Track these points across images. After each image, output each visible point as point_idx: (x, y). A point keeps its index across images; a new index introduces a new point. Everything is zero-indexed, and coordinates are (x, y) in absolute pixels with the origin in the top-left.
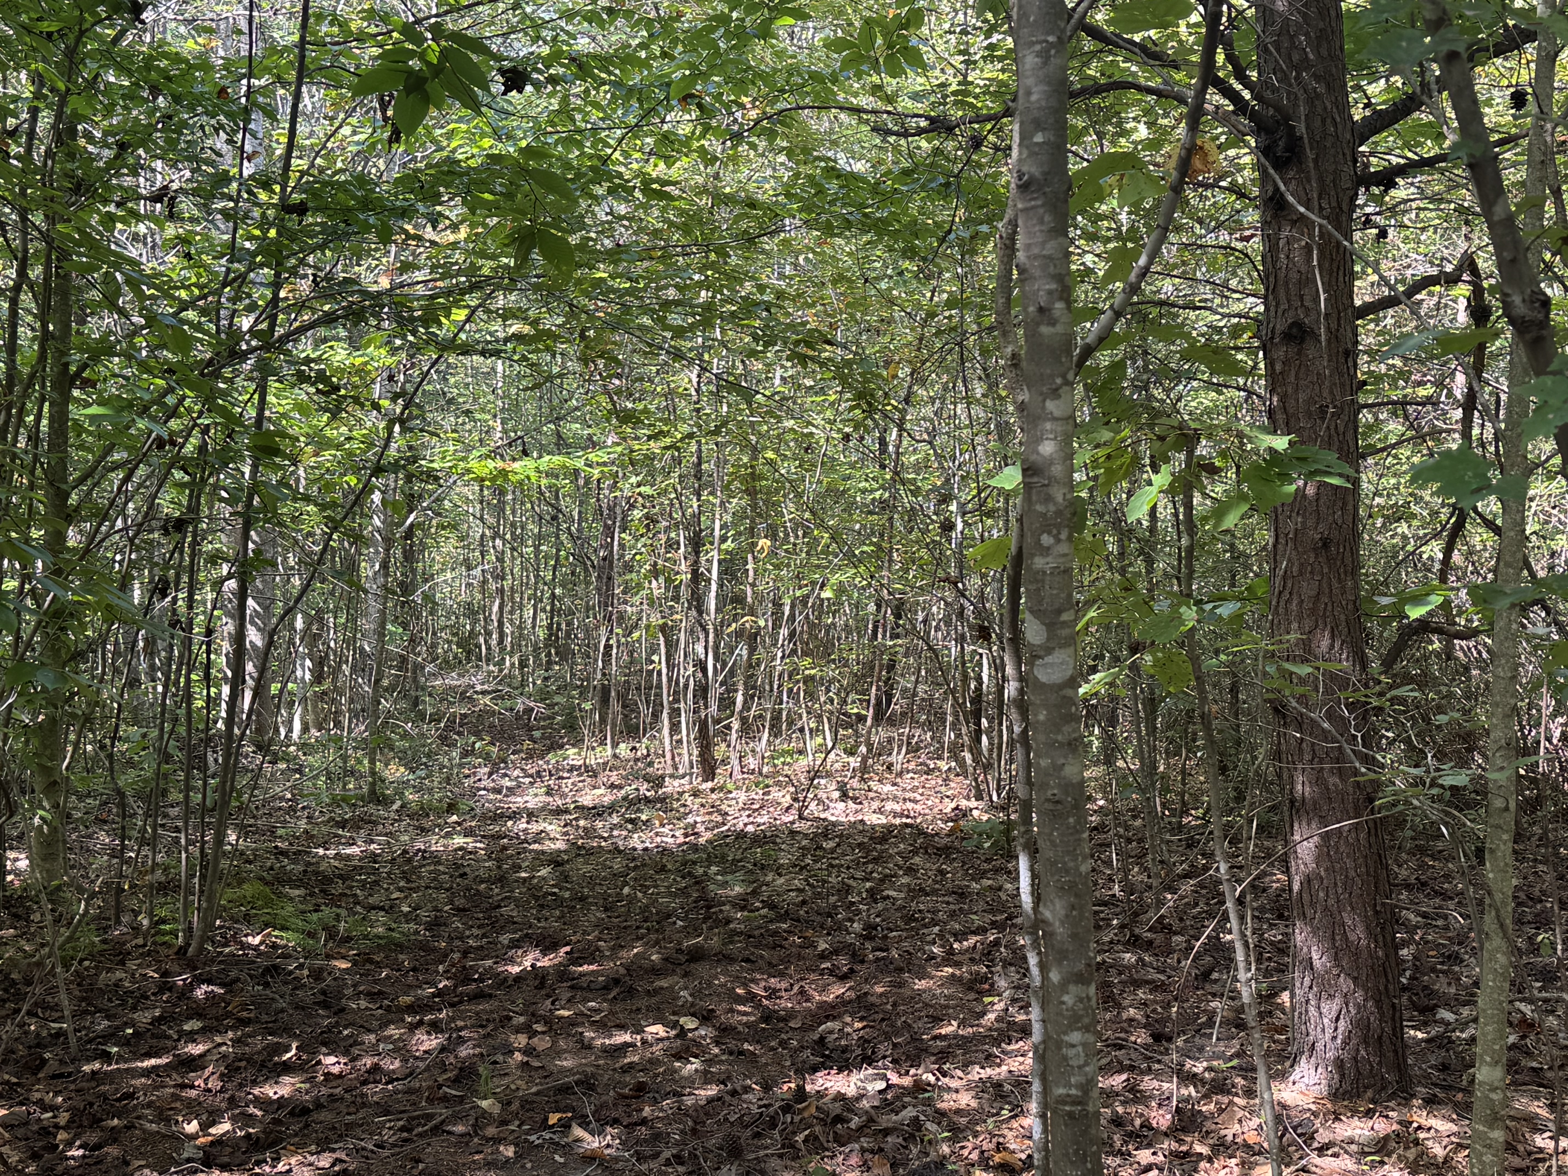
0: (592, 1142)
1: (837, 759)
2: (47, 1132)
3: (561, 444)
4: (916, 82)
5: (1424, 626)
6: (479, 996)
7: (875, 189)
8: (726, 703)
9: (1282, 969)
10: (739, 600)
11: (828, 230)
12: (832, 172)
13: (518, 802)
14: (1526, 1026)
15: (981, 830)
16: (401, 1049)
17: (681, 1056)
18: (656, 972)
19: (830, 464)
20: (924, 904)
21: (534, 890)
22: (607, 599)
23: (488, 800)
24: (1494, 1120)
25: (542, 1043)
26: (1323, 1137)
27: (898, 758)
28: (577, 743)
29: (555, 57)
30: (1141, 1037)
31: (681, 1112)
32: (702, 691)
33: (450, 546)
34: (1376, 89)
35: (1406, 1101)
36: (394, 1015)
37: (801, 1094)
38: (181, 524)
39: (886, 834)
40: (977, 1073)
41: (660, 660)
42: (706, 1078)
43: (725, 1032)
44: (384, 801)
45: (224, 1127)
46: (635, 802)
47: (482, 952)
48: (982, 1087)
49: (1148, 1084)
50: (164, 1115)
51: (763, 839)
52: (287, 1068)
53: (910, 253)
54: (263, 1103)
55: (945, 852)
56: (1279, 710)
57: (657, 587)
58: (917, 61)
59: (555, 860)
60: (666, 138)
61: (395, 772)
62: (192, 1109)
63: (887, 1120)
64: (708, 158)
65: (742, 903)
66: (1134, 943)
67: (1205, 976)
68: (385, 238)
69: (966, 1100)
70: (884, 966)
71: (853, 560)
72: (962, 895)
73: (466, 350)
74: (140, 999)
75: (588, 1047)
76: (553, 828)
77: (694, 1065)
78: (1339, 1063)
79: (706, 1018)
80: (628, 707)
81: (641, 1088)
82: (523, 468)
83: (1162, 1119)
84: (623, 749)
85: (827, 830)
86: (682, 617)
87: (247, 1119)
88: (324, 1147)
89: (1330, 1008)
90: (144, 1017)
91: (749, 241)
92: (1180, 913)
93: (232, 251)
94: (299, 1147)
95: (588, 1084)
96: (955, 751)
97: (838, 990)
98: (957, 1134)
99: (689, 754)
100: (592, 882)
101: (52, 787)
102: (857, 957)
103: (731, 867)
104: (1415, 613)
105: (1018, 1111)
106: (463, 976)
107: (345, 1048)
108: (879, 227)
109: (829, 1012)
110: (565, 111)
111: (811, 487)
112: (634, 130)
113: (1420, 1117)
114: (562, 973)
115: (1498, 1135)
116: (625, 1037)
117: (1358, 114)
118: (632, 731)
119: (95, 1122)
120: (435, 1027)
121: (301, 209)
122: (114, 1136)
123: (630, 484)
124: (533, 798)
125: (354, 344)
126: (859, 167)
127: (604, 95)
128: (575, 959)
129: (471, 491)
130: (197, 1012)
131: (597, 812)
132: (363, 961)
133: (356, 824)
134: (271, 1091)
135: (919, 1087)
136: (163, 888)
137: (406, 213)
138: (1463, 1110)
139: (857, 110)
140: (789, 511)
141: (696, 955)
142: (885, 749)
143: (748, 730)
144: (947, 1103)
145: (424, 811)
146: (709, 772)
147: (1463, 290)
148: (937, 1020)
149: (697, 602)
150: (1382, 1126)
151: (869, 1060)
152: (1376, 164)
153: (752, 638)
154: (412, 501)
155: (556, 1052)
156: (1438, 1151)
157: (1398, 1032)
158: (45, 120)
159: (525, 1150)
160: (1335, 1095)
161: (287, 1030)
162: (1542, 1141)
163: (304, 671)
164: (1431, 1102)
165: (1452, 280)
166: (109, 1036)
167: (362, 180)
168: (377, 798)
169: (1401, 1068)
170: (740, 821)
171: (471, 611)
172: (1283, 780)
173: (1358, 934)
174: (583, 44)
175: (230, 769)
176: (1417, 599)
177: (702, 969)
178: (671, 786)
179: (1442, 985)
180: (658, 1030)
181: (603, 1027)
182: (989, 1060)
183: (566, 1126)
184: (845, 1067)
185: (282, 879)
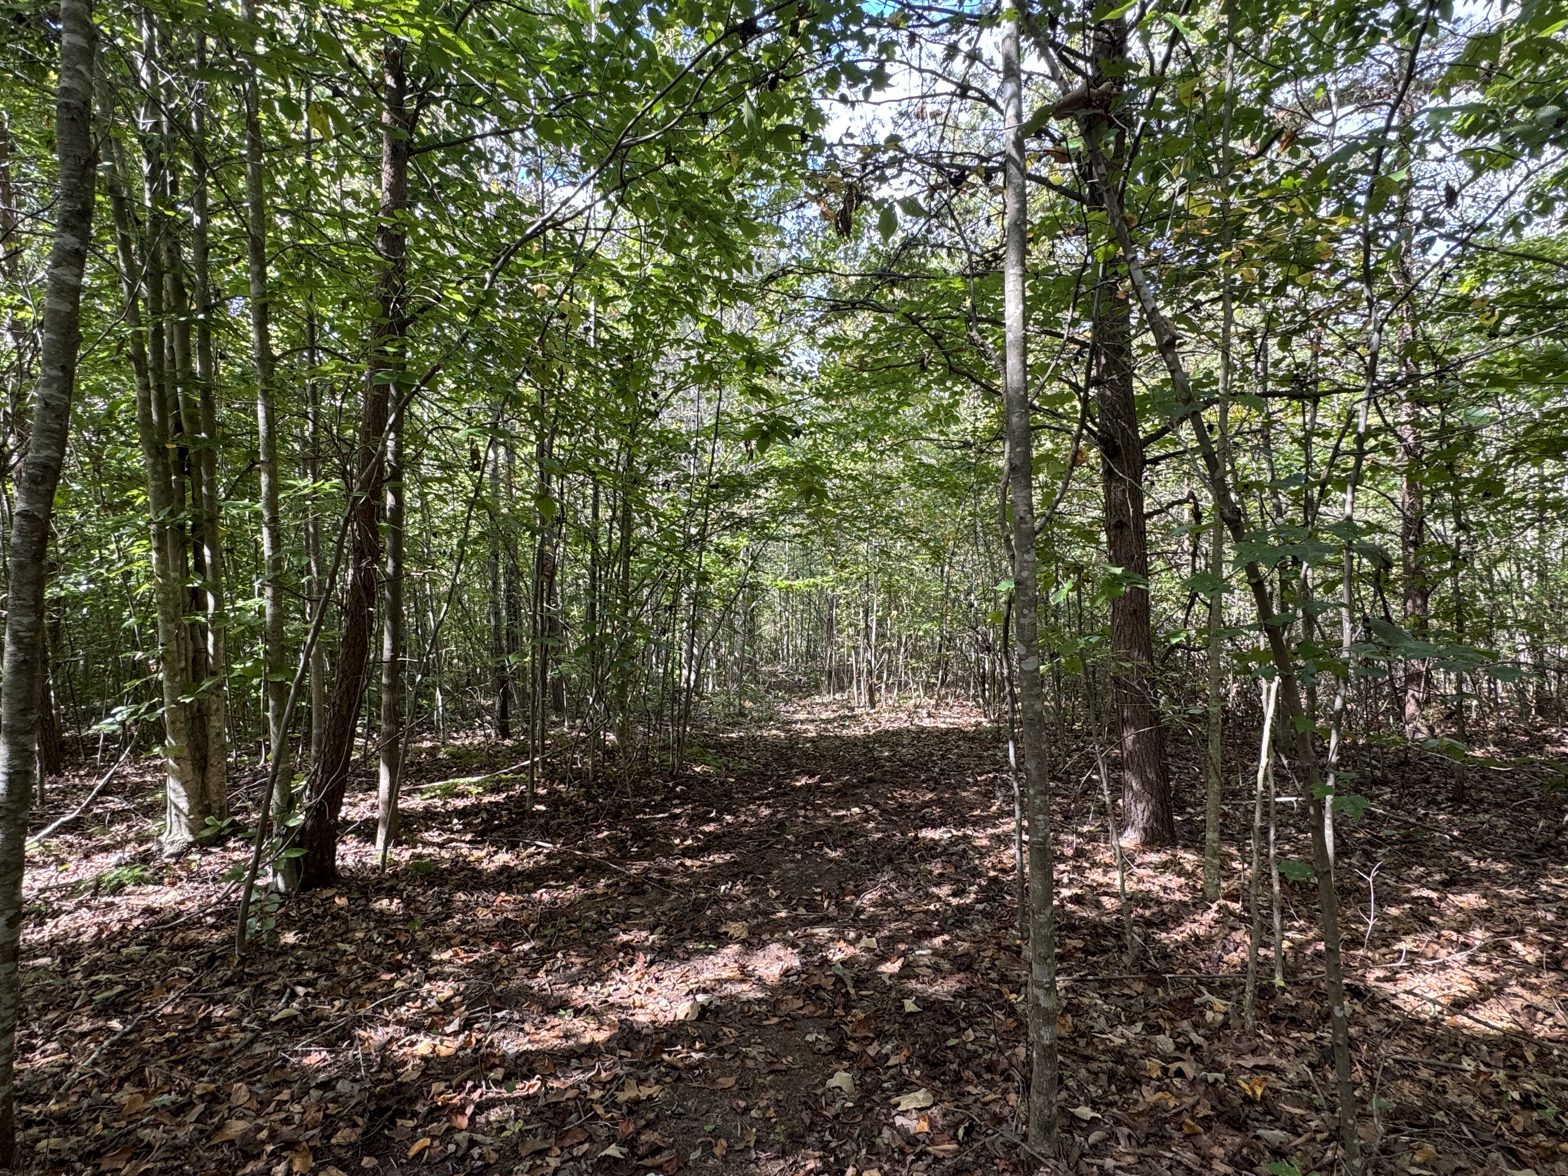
0: (833, 854)
1: (926, 701)
2: (623, 841)
3: (812, 575)
4: (954, 428)
5: (1178, 646)
6: (785, 794)
7: (939, 471)
8: (880, 677)
9: (1119, 790)
10: (884, 636)
11: (920, 487)
12: (921, 464)
13: (796, 717)
14: (1225, 815)
15: (988, 731)
16: (755, 814)
17: (867, 820)
18: (855, 786)
19: (921, 580)
20: (964, 761)
21: (805, 753)
22: (830, 636)
23: (783, 716)
24: (1215, 855)
25: (811, 814)
26: (1138, 861)
27: (950, 700)
28: (819, 693)
29: (812, 424)
30: (1059, 818)
31: (867, 843)
32: (870, 673)
33: (767, 614)
34: (1147, 426)
35: (1174, 847)
36: (752, 801)
37: (916, 838)
38: (670, 608)
39: (948, 732)
40: (990, 831)
41: (852, 660)
42: (877, 830)
43: (883, 812)
44: (744, 716)
45: (689, 842)
46: (843, 718)
47: (785, 777)
48: (992, 837)
49: (1062, 837)
50: (666, 837)
51: (897, 733)
52: (712, 820)
53: (953, 495)
54: (703, 833)
55: (972, 739)
56: (1116, 680)
57: (851, 631)
58: (957, 420)
59: (812, 740)
60: (855, 454)
61: (748, 704)
62: (677, 834)
63: (952, 850)
64: (872, 460)
65: (889, 759)
66: (1054, 778)
67: (1085, 793)
68: (748, 495)
69: (985, 842)
70: (949, 786)
71: (932, 619)
72: (980, 757)
73: (778, 539)
74: (656, 791)
75: (828, 816)
76: (811, 727)
77: (872, 825)
78: (1145, 830)
79: (876, 806)
80: (840, 680)
81: (850, 833)
82: (798, 583)
83: (1069, 852)
84: (838, 696)
85: (923, 730)
86: (861, 642)
87: (697, 839)
88: (727, 851)
89: (1140, 807)
90: (658, 798)
91: (888, 493)
92: (1073, 766)
93: (689, 503)
94: (718, 851)
95: (829, 830)
96: (975, 697)
97: (930, 796)
98: (982, 856)
99: (865, 698)
100: (827, 749)
101: (623, 708)
102: (937, 782)
103: (884, 744)
104: (1174, 641)
105: (1007, 847)
106: (778, 786)
107: (734, 814)
108: (941, 486)
109: (927, 804)
110: (815, 444)
111: (913, 589)
112: (842, 451)
113: (1181, 853)
114: (817, 786)
115: (1217, 862)
116: (842, 813)
117: (1141, 435)
118: (842, 689)
119: (641, 838)
120: (768, 806)
121: (716, 486)
122: (648, 844)
123: (840, 589)
124: (802, 716)
125: (733, 536)
126: (933, 462)
127: (830, 438)
128: (822, 780)
129: (776, 593)
130: (677, 797)
131: (829, 721)
132: (739, 779)
133: (735, 724)
134: (706, 829)
135: (965, 836)
136: (662, 748)
137: (757, 487)
138: (1200, 851)
139: (931, 440)
140: (904, 600)
141: (871, 780)
142: (946, 696)
143: (889, 689)
144: (977, 843)
145: (760, 720)
146: (873, 706)
147: (1187, 507)
148: (972, 809)
149: (867, 636)
150: (1164, 857)
151: (944, 824)
152: (1149, 457)
153: (889, 651)
154: (754, 598)
155: (815, 818)
156: (1189, 868)
157: (1170, 817)
158: (623, 455)
159: (805, 856)
160: (1144, 843)
161: (711, 805)
162: (1235, 865)
163: (713, 663)
164: (1185, 847)
165: (1186, 501)
166: (646, 805)
167: (739, 474)
168: (742, 715)
169: (1172, 832)
170: (889, 726)
171: (775, 640)
172: (1118, 712)
173: (1152, 776)
174: (821, 419)
175: (688, 701)
176: (1176, 635)
177: (874, 786)
178: (858, 711)
179: (1188, 798)
180: (856, 810)
181: (835, 808)
182: (994, 826)
183: (821, 847)
184: (934, 827)
185: (707, 746)
